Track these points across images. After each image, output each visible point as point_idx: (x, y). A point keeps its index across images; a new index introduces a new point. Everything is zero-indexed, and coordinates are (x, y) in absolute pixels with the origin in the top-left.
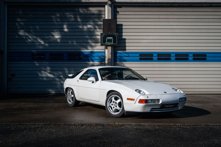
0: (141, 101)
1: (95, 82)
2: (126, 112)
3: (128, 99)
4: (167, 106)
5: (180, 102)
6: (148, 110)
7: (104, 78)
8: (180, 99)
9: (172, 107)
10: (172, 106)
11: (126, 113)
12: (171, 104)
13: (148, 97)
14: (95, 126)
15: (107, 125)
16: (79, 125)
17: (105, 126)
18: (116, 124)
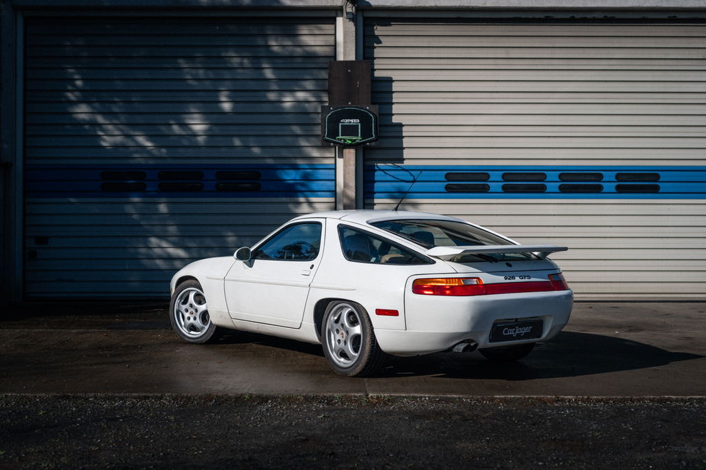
14: (305, 403)
15: (341, 398)
16: (254, 401)
17: (336, 403)
18: (372, 397)
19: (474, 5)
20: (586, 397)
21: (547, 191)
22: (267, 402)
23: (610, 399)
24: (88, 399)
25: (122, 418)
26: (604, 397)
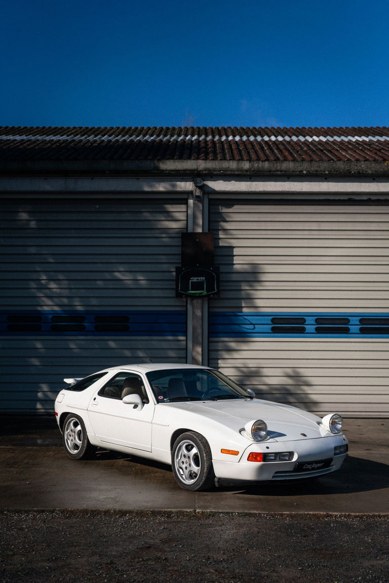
0: (253, 457)
1: (140, 406)
2: (220, 479)
3: (223, 451)
4: (309, 467)
5: (335, 454)
6: (267, 476)
7: (161, 397)
8: (336, 448)
9: (319, 468)
10: (319, 465)
11: (218, 482)
12: (317, 462)
13: (268, 448)
14: (152, 516)
15: (177, 512)
16: (117, 515)
17: (173, 516)
18: (198, 512)
19: (293, 190)
20: (347, 514)
21: (350, 332)
22: (126, 515)
23: (364, 516)
24: (3, 512)
25: (26, 528)
26: (360, 514)
